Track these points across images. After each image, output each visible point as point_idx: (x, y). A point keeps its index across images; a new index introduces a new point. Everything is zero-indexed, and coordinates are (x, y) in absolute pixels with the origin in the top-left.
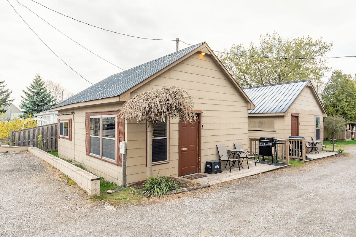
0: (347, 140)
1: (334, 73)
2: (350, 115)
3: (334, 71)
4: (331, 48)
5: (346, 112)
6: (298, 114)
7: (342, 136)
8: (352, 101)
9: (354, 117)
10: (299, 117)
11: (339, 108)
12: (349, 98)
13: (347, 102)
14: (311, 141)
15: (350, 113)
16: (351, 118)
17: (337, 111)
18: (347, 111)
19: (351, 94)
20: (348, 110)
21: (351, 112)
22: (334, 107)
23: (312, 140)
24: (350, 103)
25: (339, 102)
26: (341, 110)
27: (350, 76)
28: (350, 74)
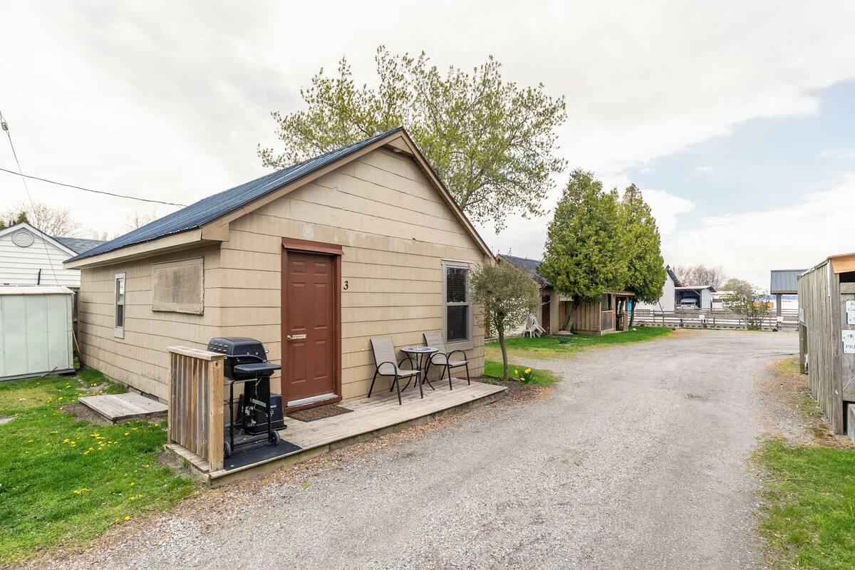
0: (603, 332)
1: (573, 176)
2: (604, 274)
3: (574, 174)
4: (565, 116)
5: (596, 266)
6: (339, 247)
7: (594, 323)
8: (610, 242)
9: (612, 278)
10: (343, 258)
11: (581, 257)
12: (602, 233)
13: (597, 243)
14: (420, 349)
15: (604, 270)
16: (607, 281)
17: (578, 264)
18: (597, 264)
19: (608, 224)
20: (599, 263)
21: (606, 266)
22: (572, 256)
23: (425, 344)
24: (603, 244)
25: (581, 243)
26: (585, 264)
27: (615, 193)
28: (615, 189)
